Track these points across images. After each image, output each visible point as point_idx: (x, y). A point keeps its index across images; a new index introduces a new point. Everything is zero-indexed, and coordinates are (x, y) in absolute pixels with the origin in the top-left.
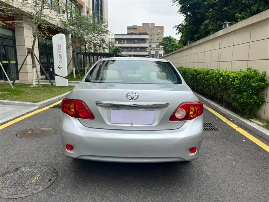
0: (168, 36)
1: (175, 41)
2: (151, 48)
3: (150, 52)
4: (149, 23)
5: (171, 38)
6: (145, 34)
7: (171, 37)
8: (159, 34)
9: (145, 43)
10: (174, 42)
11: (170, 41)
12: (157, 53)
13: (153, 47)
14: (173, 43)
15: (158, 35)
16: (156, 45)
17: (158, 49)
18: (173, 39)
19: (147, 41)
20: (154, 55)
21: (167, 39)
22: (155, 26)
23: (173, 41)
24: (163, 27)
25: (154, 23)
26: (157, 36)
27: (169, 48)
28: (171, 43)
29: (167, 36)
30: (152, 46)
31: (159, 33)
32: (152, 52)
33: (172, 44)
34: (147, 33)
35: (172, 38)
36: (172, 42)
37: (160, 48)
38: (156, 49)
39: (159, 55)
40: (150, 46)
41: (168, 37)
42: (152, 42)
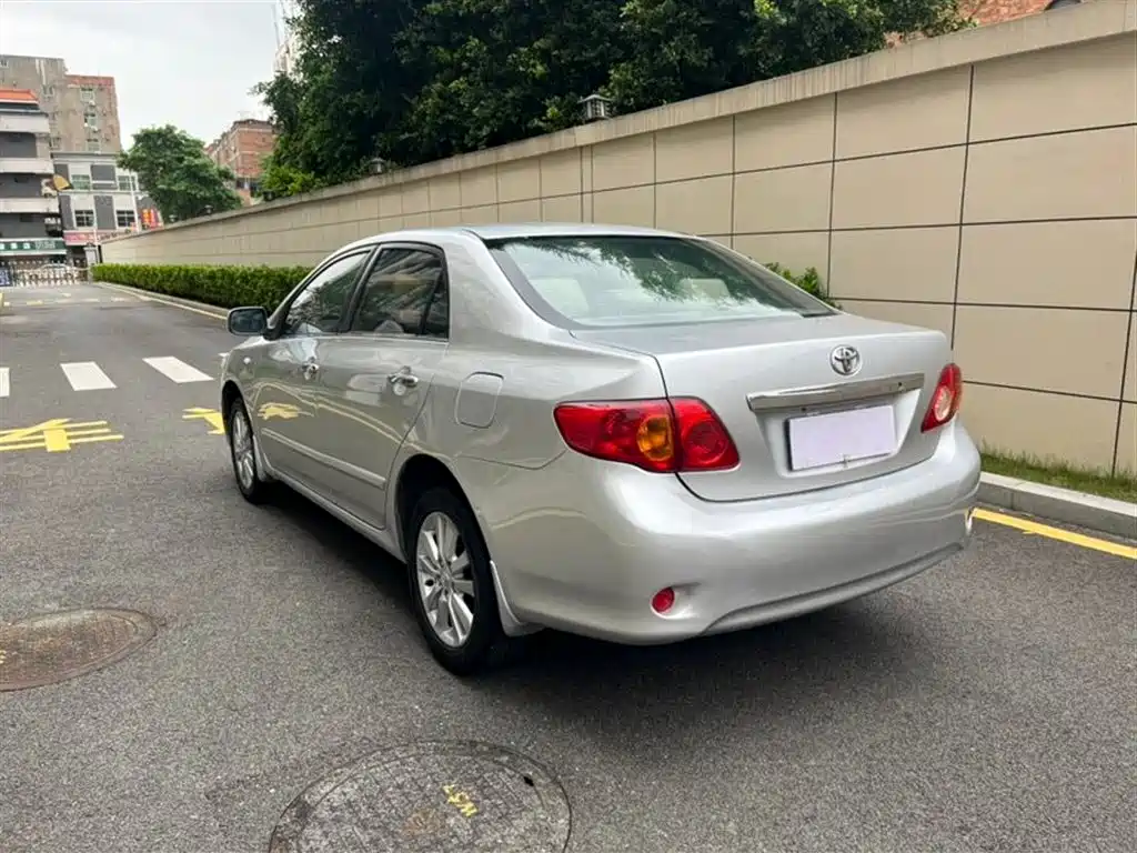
0: (164, 127)
1: (198, 149)
2: (67, 179)
3: (68, 198)
4: (33, 59)
5: (175, 137)
6: (29, 109)
7: (176, 132)
8: (93, 115)
9: (33, 154)
10: (196, 157)
11: (176, 150)
12: (104, 204)
13: (74, 177)
14: (191, 158)
15: (90, 118)
16: (92, 167)
17: (108, 187)
18: (187, 140)
19: (38, 144)
20: (91, 212)
21: (159, 142)
22: (70, 73)
23: (187, 150)
24: (110, 81)
25: (62, 60)
26: (86, 125)
27: (175, 181)
28: (181, 160)
29: (157, 128)
30: (71, 173)
31: (93, 111)
32: (74, 198)
33: (185, 163)
34: (34, 106)
35: (184, 138)
36: (190, 154)
37: (118, 182)
38: (95, 187)
39: (116, 216)
40: (61, 170)
41: (160, 129)
42: (61, 151)
